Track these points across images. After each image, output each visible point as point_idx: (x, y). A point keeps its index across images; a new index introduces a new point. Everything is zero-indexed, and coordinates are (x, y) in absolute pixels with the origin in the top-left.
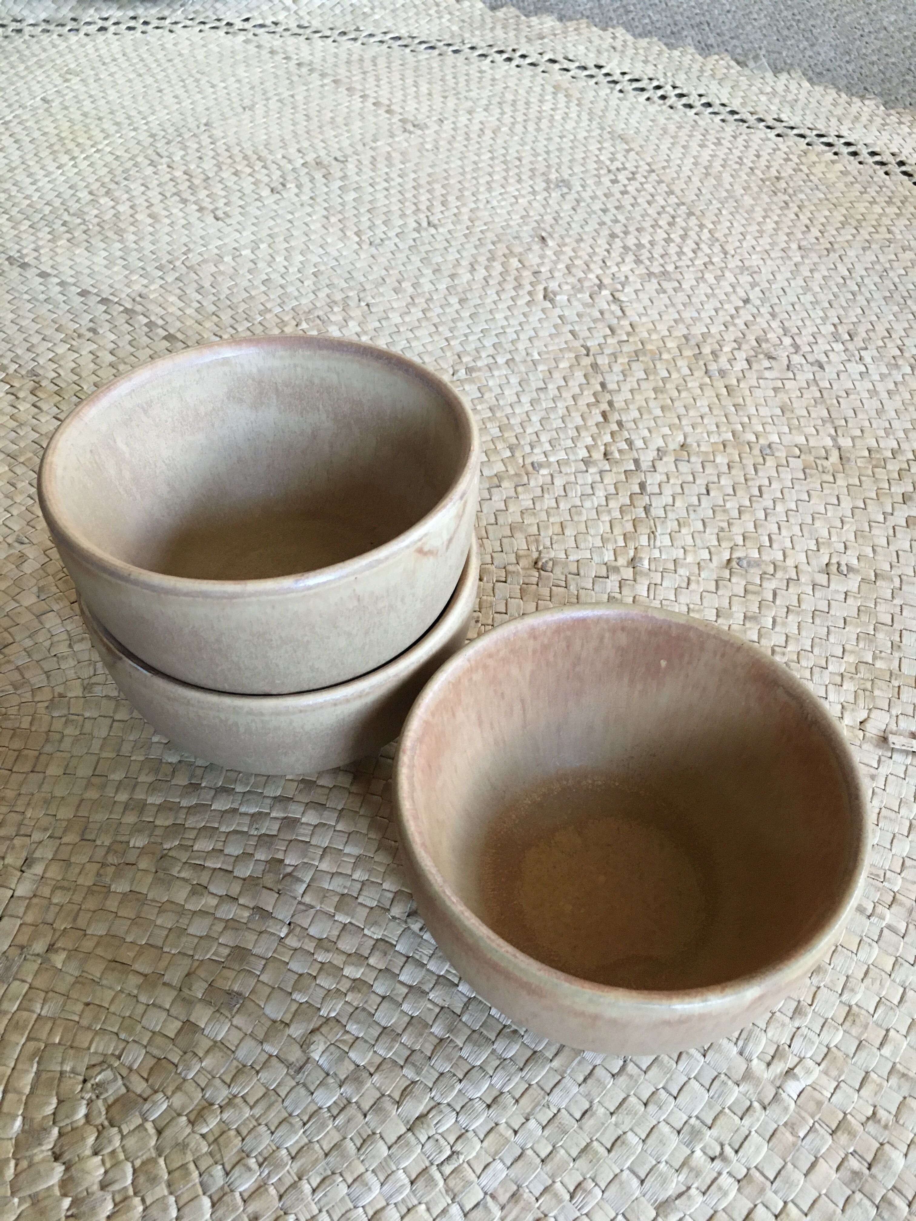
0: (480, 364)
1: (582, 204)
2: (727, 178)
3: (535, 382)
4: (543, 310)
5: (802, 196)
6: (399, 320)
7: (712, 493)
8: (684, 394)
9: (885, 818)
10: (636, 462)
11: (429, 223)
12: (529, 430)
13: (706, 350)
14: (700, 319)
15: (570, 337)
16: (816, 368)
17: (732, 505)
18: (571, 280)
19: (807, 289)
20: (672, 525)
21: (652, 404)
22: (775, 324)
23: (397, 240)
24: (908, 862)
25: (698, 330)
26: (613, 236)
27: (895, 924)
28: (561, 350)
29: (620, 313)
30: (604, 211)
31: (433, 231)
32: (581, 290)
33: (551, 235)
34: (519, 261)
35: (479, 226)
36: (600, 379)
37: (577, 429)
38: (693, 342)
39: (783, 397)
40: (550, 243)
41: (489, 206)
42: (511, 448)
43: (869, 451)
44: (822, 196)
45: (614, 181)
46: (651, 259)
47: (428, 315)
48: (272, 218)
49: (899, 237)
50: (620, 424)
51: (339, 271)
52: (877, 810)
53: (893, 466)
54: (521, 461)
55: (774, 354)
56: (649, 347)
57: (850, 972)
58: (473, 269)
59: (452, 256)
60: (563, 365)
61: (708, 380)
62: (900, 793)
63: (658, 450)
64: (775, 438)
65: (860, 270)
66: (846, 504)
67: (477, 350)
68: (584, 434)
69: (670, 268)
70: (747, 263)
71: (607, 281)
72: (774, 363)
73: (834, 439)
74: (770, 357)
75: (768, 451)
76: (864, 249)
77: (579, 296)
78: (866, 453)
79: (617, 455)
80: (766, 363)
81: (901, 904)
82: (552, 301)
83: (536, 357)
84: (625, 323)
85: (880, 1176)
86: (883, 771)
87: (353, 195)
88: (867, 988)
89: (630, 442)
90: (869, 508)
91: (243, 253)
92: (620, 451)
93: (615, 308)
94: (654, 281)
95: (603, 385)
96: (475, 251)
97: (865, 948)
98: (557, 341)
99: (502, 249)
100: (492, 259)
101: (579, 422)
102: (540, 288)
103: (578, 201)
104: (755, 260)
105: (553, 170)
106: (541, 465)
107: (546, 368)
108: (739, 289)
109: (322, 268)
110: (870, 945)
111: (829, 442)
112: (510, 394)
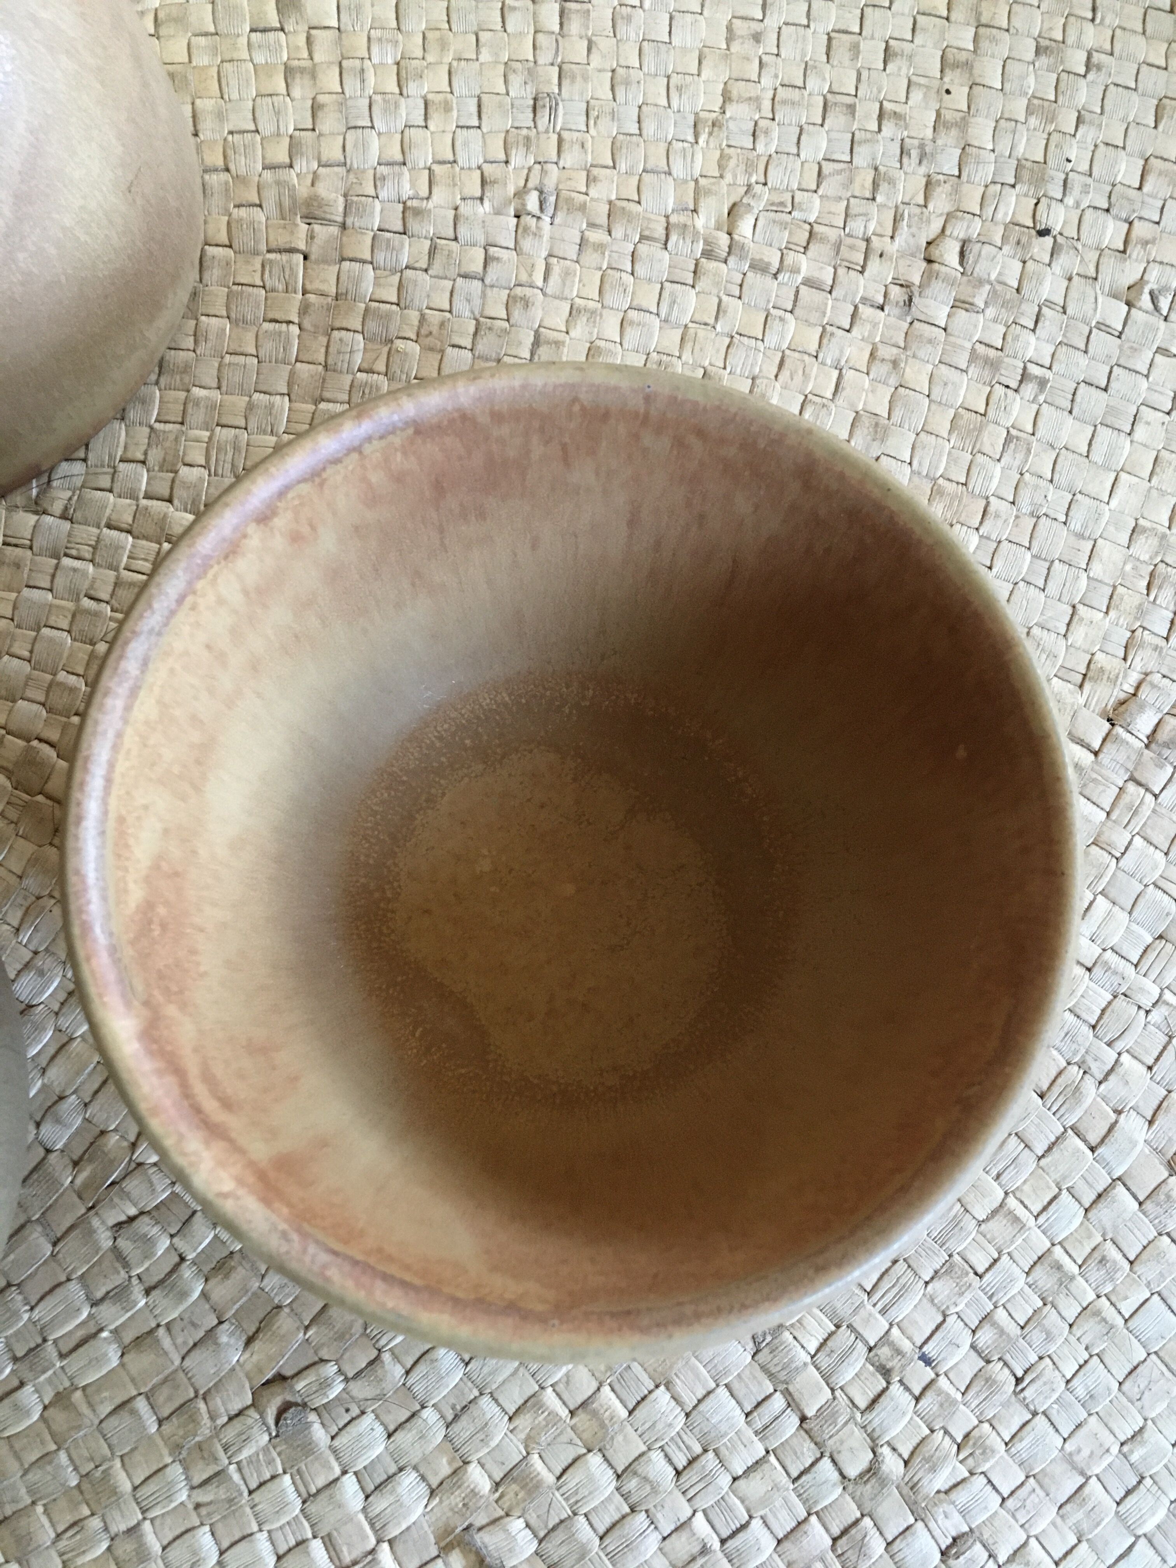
9: (784, 102)
24: (828, 167)
27: (816, 274)
52: (770, 94)
57: (757, 370)
62: (804, 55)
81: (823, 240)
86: (773, 21)
88: (785, 387)
97: (775, 325)
110: (781, 319)
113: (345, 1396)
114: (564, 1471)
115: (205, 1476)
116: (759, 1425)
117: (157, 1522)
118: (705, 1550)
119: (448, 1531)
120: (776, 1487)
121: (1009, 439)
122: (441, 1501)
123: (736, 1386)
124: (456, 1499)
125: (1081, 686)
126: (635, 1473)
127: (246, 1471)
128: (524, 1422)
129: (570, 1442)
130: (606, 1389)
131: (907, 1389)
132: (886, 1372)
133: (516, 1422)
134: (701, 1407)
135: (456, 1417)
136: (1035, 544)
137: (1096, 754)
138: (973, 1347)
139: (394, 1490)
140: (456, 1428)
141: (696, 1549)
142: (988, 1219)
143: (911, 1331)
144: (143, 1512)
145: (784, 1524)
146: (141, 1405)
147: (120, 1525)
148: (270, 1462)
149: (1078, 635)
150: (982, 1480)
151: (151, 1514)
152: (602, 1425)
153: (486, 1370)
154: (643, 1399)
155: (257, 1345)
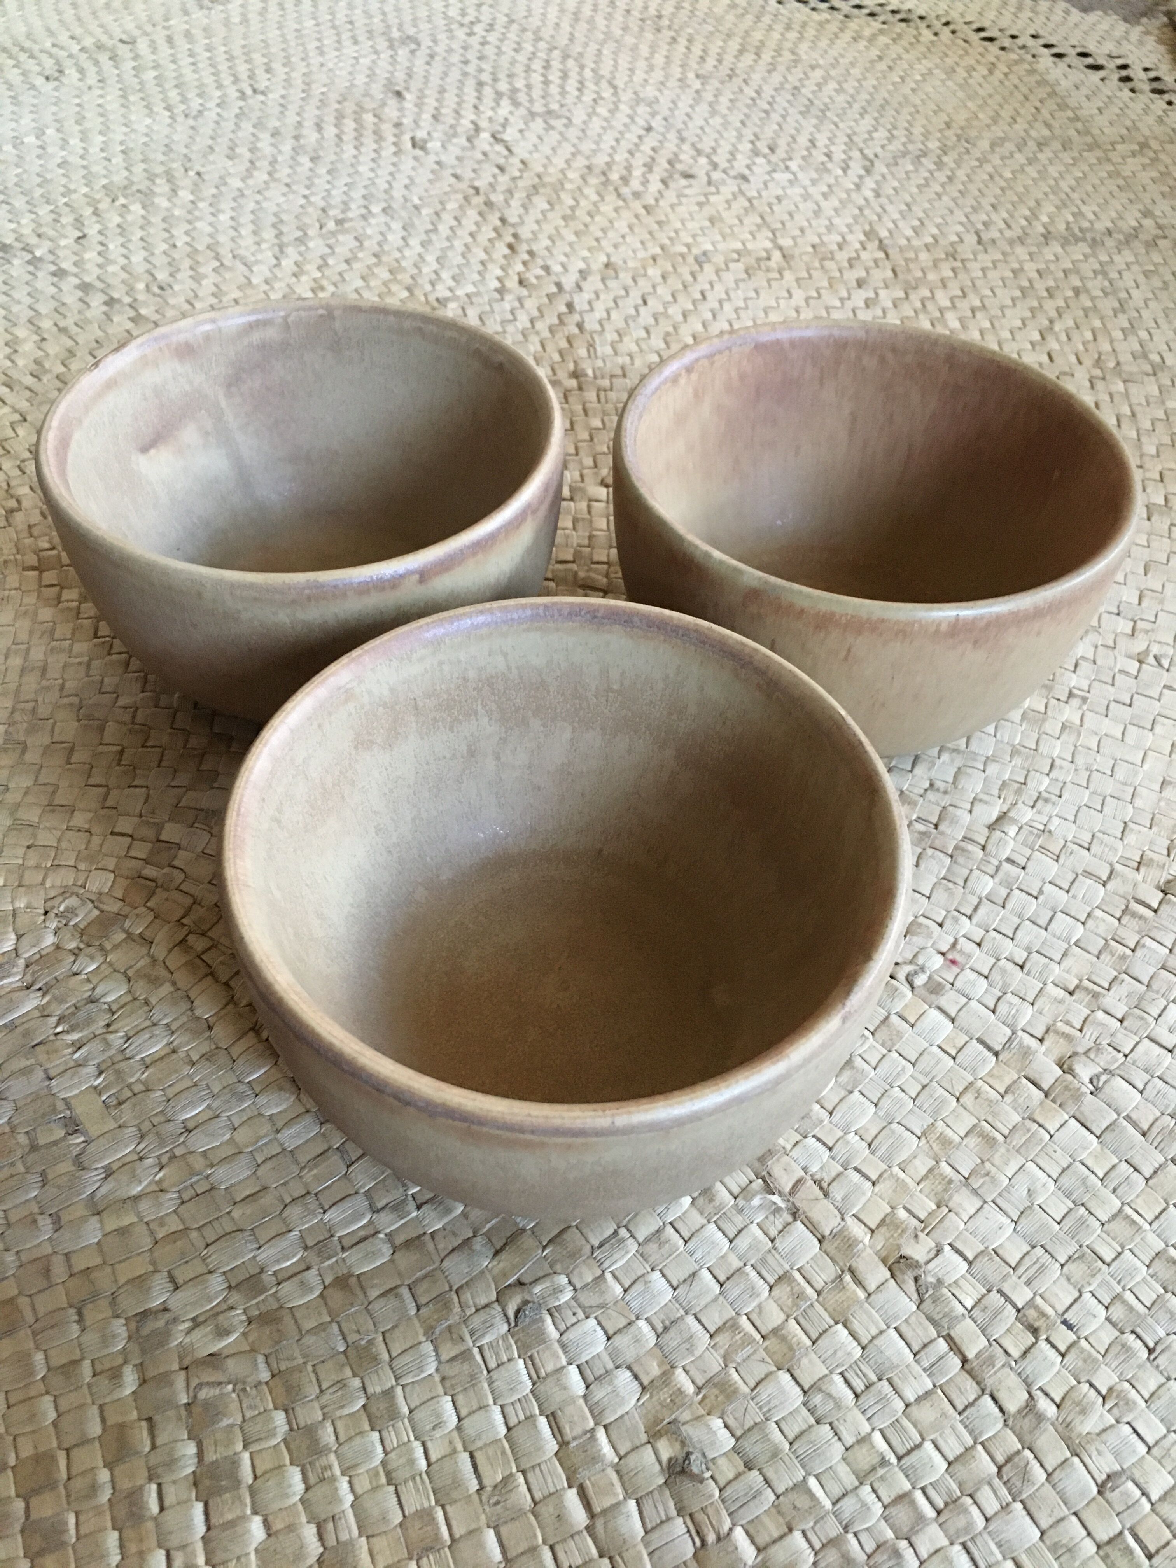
0: (350, 215)
1: (437, 58)
2: (601, 22)
3: (422, 223)
4: (416, 158)
5: (690, 30)
6: (240, 184)
7: (650, 302)
8: (598, 218)
10: (558, 285)
11: (255, 91)
12: (426, 270)
13: (614, 176)
14: (599, 150)
15: (453, 180)
16: (740, 181)
17: (675, 311)
18: (440, 127)
19: (714, 113)
20: (611, 336)
21: (564, 232)
22: (686, 147)
23: (219, 110)
25: (601, 160)
26: (480, 84)
28: (446, 193)
29: (506, 153)
30: (466, 62)
31: (261, 98)
32: (455, 135)
33: (407, 89)
34: (375, 116)
35: (317, 90)
36: (498, 215)
37: (483, 263)
38: (597, 171)
39: (708, 211)
40: (408, 96)
41: (324, 69)
42: (409, 289)
43: (814, 246)
44: (711, 29)
45: (471, 34)
46: (531, 101)
47: (276, 176)
48: (55, 104)
49: (804, 57)
50: (531, 253)
51: (153, 146)
53: (842, 257)
54: (423, 298)
55: (692, 172)
56: (547, 179)
58: (319, 127)
59: (291, 118)
60: (451, 206)
61: (621, 203)
63: (581, 272)
64: (709, 247)
65: (768, 91)
66: (799, 296)
67: (345, 203)
68: (490, 266)
69: (555, 107)
70: (641, 95)
71: (484, 124)
72: (691, 181)
73: (774, 240)
74: (688, 176)
75: (703, 258)
76: (769, 72)
77: (455, 140)
78: (811, 250)
79: (534, 281)
80: (683, 182)
82: (423, 148)
83: (416, 201)
84: (515, 161)
85: (949, 831)
87: (153, 73)
89: (547, 269)
90: (824, 297)
91: (26, 140)
92: (537, 277)
93: (499, 148)
94: (539, 121)
95: (503, 220)
96: (317, 113)
98: (438, 185)
99: (349, 107)
100: (340, 117)
101: (483, 256)
102: (406, 138)
103: (432, 56)
104: (650, 92)
105: (394, 30)
106: (447, 300)
107: (431, 211)
108: (637, 119)
109: (131, 145)
111: (768, 245)
112: (394, 239)
113: (573, 1303)
114: (758, 1384)
115: (453, 1354)
116: (926, 1364)
117: (408, 1389)
118: (884, 1462)
119: (657, 1421)
120: (944, 1415)
121: (1064, 727)
122: (651, 1397)
123: (904, 1329)
124: (664, 1395)
125: (1138, 869)
126: (820, 1390)
127: (487, 1354)
128: (723, 1339)
129: (763, 1361)
130: (792, 1322)
131: (1054, 1346)
132: (1035, 1331)
133: (717, 1339)
134: (875, 1342)
135: (666, 1329)
136: (1091, 786)
137: (1155, 911)
138: (1108, 1319)
139: (611, 1382)
140: (667, 1337)
141: (876, 1460)
142: (1109, 1221)
143: (1053, 1300)
144: (397, 1378)
145: (954, 1449)
146: (405, 1292)
147: (375, 1388)
148: (508, 1348)
149: (1130, 838)
150: (1127, 1429)
151: (403, 1381)
152: (791, 1349)
153: (691, 1295)
154: (825, 1331)
155: (503, 1256)
